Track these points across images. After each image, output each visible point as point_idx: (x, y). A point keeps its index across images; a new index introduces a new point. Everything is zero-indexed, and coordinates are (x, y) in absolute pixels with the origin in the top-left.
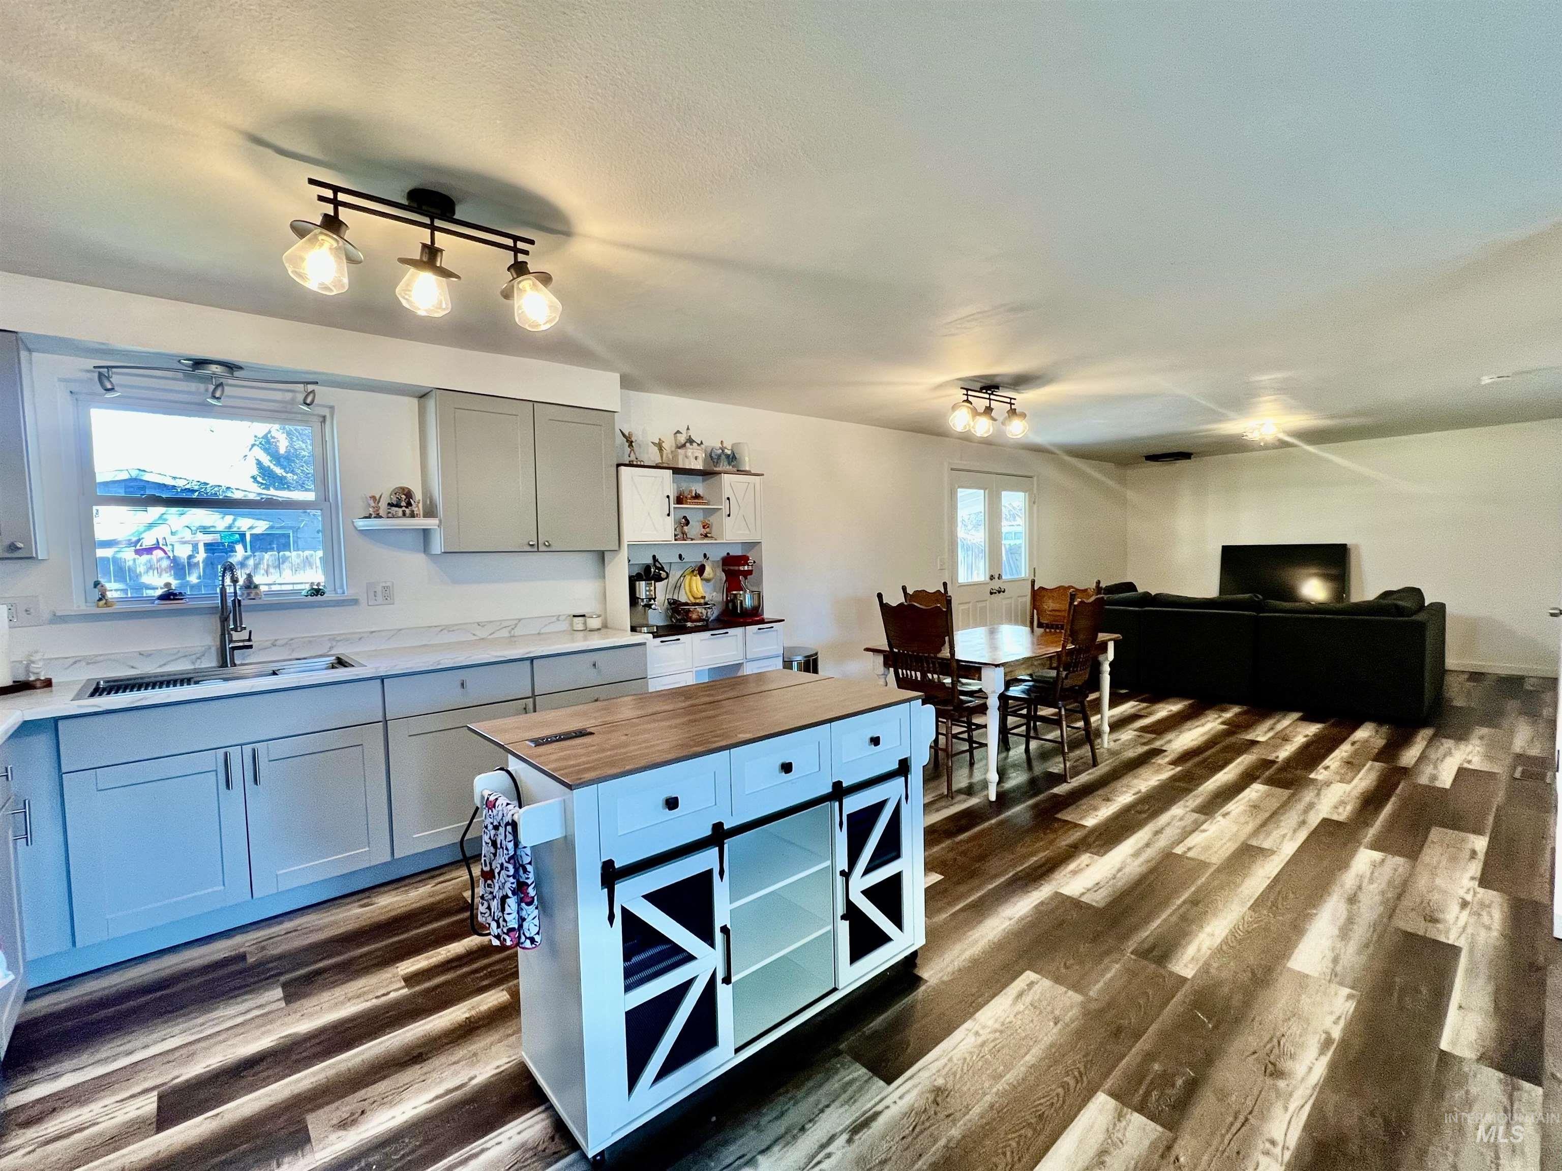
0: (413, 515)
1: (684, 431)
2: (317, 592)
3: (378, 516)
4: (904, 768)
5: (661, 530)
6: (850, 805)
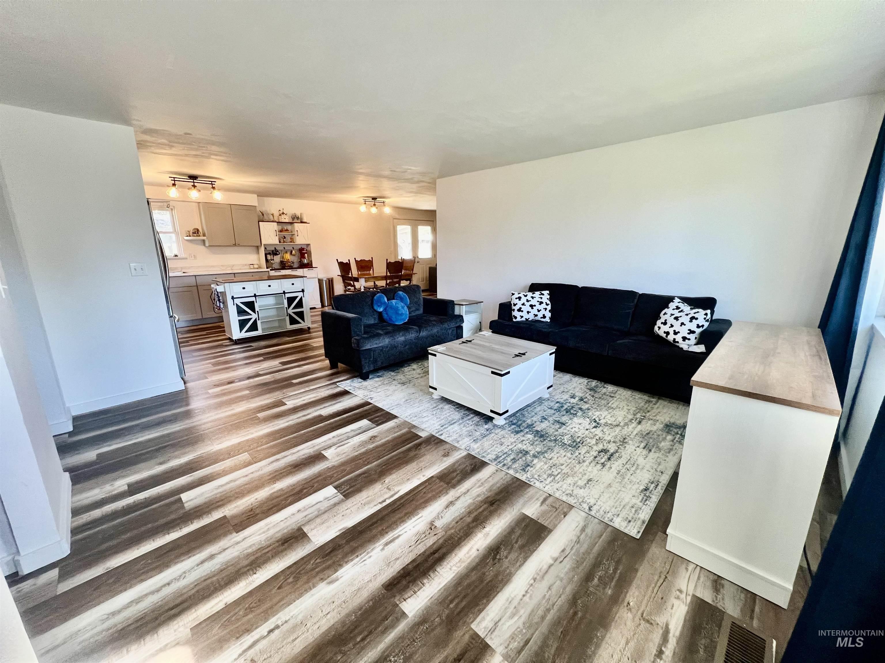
0: (199, 236)
1: (281, 210)
2: (177, 256)
3: (190, 236)
4: (303, 291)
5: (275, 240)
6: (287, 295)
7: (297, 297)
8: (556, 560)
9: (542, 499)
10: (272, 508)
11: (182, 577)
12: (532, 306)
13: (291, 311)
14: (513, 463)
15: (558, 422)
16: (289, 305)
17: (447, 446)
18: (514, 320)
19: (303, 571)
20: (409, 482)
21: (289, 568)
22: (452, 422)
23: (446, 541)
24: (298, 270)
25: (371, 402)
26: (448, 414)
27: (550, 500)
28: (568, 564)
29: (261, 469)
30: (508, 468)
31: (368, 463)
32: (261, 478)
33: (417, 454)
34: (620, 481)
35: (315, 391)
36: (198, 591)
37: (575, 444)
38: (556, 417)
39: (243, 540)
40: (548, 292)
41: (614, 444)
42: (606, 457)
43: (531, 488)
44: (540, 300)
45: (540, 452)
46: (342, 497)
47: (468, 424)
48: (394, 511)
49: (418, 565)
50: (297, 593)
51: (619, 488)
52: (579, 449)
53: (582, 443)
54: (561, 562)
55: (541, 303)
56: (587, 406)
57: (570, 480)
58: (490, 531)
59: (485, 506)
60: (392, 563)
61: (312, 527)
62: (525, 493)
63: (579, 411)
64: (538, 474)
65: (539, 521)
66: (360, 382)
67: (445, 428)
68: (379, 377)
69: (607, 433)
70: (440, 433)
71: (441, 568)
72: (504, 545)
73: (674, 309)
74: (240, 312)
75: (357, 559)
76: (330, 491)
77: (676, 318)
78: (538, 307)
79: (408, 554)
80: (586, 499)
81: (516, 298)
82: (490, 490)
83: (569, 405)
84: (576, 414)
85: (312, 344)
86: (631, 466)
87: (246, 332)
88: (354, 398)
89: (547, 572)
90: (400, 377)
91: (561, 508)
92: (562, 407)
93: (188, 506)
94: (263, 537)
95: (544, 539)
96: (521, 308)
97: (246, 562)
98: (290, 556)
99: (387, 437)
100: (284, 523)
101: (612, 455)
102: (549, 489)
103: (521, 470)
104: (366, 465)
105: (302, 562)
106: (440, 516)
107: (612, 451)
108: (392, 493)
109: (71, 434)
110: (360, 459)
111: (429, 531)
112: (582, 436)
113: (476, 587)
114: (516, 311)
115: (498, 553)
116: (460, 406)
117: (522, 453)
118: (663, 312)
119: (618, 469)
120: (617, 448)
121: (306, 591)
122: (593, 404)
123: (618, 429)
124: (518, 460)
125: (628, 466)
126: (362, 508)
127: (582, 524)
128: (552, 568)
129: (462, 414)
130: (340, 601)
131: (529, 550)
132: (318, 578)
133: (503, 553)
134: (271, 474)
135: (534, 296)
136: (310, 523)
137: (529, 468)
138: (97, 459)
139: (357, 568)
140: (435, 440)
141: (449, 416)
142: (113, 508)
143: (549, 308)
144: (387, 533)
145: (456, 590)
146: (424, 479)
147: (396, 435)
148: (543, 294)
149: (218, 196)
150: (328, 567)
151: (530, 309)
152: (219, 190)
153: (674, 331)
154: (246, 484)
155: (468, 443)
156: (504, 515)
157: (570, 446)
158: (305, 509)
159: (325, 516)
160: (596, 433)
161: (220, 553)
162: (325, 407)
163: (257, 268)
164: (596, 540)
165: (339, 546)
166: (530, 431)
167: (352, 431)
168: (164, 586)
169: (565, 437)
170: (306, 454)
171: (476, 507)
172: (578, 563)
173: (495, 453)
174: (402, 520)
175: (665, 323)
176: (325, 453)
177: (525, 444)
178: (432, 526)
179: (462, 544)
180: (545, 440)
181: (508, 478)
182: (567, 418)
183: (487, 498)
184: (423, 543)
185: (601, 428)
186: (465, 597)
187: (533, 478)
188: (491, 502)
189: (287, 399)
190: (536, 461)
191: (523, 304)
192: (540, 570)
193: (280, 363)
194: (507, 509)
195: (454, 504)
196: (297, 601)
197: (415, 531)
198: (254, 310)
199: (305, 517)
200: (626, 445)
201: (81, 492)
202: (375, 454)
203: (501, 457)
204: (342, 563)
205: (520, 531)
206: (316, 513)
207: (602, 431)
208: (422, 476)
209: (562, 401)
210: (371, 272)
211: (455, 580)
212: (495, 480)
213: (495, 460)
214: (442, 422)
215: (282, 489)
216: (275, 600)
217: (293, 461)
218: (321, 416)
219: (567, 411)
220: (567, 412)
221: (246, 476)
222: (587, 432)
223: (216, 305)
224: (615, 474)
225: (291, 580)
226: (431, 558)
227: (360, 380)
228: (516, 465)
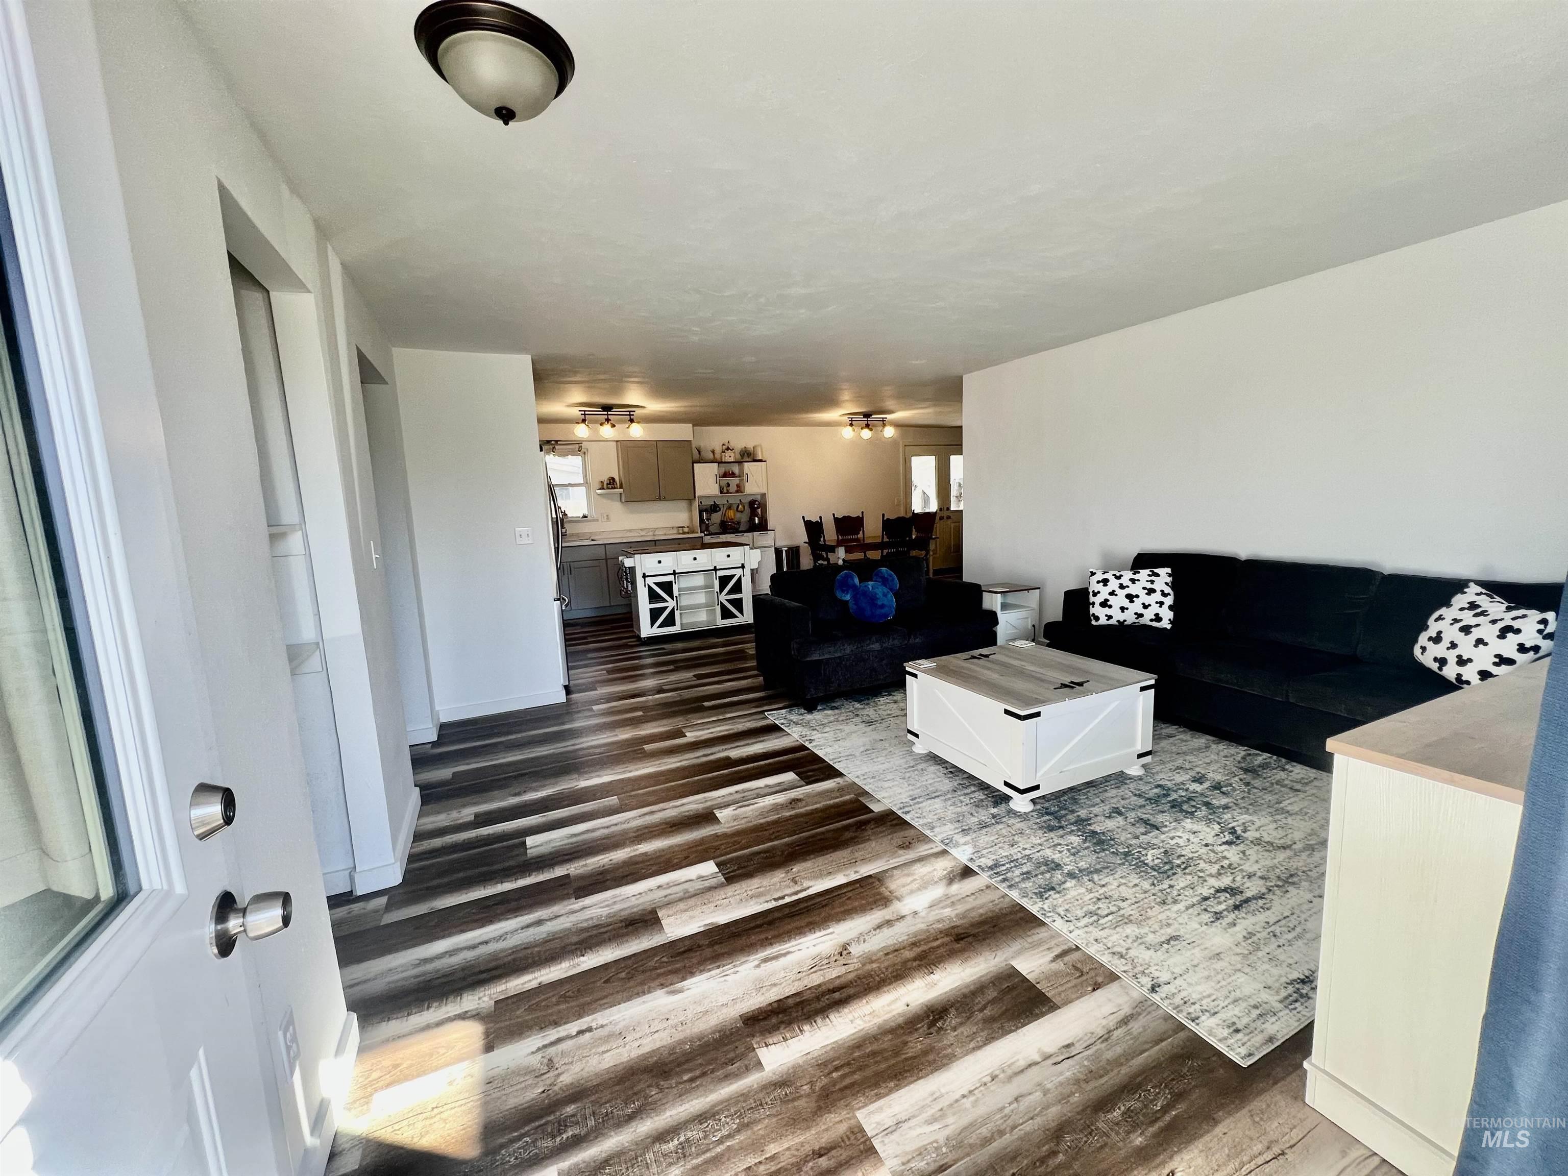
0: (615, 488)
1: (727, 444)
2: (585, 517)
3: (603, 489)
4: (743, 567)
5: (714, 490)
6: (720, 573)
7: (733, 576)
8: (1047, 1057)
9: (1057, 951)
10: (627, 876)
11: (503, 938)
12: (1130, 597)
13: (723, 598)
14: (1023, 879)
15: (1146, 822)
16: (722, 588)
17: (912, 832)
18: (1094, 623)
19: (641, 968)
20: (830, 877)
21: (625, 959)
22: (933, 795)
23: (859, 978)
24: (745, 534)
25: (809, 746)
26: (931, 781)
27: (1075, 956)
28: (1069, 1070)
29: (627, 821)
30: (1010, 887)
31: (776, 838)
32: (624, 832)
33: (856, 837)
34: (1246, 952)
35: (730, 722)
36: (514, 960)
37: (1167, 867)
38: (1147, 812)
39: (581, 909)
40: (1169, 570)
41: (1262, 882)
42: (1231, 902)
43: (1043, 929)
44: (1149, 586)
45: (1084, 870)
46: (723, 879)
47: (961, 802)
48: (791, 916)
49: (802, 1002)
50: (625, 994)
51: (1239, 966)
52: (1174, 877)
53: (1185, 868)
54: (1055, 1064)
55: (1151, 591)
56: (1224, 801)
57: (1131, 930)
58: (938, 981)
59: (946, 939)
60: (764, 989)
61: (671, 912)
62: (1029, 933)
63: (1204, 808)
64: (1067, 907)
65: (1038, 986)
66: (801, 714)
67: (919, 803)
68: (833, 708)
69: (1253, 858)
70: (907, 809)
71: (837, 1015)
72: (957, 1010)
73: (1462, 609)
74: (653, 596)
75: (718, 971)
76: (709, 868)
77: (1466, 630)
78: (1144, 598)
79: (793, 982)
80: (1152, 969)
81: (1098, 582)
82: (963, 916)
83: (1184, 794)
84: (1192, 813)
85: (747, 651)
86: (1285, 929)
87: (659, 627)
88: (785, 738)
89: (1022, 1071)
90: (869, 712)
91: (1092, 973)
92: (1167, 795)
93: (531, 853)
94: (605, 912)
95: (1038, 1017)
96: (1107, 600)
97: (575, 939)
98: (631, 944)
99: (816, 803)
100: (637, 899)
101: (1247, 901)
102: (1077, 937)
103: (1035, 894)
104: (772, 840)
105: (643, 956)
106: (862, 939)
107: (1249, 894)
108: (798, 888)
109: (434, 744)
110: (766, 830)
111: (837, 957)
112: (1191, 855)
113: (886, 1059)
114: (1097, 605)
115: (941, 1018)
116: (955, 771)
117: (1047, 865)
118: (1436, 615)
119: (1250, 930)
120: (1264, 890)
121: (638, 995)
122: (1243, 798)
123: (1281, 856)
124: (1036, 875)
125: (1277, 929)
126: (747, 900)
127: (1126, 1010)
128: (1034, 1069)
129: (956, 784)
130: (676, 1021)
131: (1002, 1027)
132: (657, 982)
133: (952, 1019)
134: (638, 830)
135: (1136, 577)
136: (669, 906)
137: (1052, 893)
138: (452, 779)
139: (713, 984)
140: (894, 820)
141: (930, 784)
142: (454, 839)
143: (1169, 601)
144: (771, 944)
145: (851, 1054)
146: (854, 877)
147: (831, 802)
148: (1157, 575)
149: (637, 432)
150: (675, 972)
151: (1126, 603)
152: (638, 422)
153: (1460, 657)
154: (604, 839)
155: (950, 833)
156: (973, 962)
157: (1155, 870)
158: (669, 886)
159: (692, 902)
160: (1226, 853)
161: (550, 919)
162: (738, 746)
163: (688, 533)
164: (1146, 1046)
165: (699, 946)
166: (1079, 830)
167: (767, 786)
168: (482, 943)
169: (1151, 853)
170: (691, 811)
171: (928, 937)
172: (1092, 1075)
173: (995, 858)
174: (800, 931)
175: (1437, 639)
176: (719, 814)
177: (1060, 852)
178: (844, 950)
179: (885, 989)
180: (1104, 850)
181: (1006, 903)
182: (1168, 818)
183: (953, 927)
184: (822, 972)
185: (1241, 847)
186: (860, 1069)
187: (1054, 911)
188: (957, 935)
189: (689, 729)
190: (1070, 883)
191: (1112, 593)
192: (1009, 1066)
193: (694, 676)
194: (983, 953)
195: (892, 926)
196: (622, 1005)
197: (814, 951)
198: (671, 595)
199: (665, 896)
200: (1290, 888)
201: (428, 814)
202: (789, 826)
203: (1003, 865)
204: (695, 970)
205: (995, 994)
206: (681, 894)
207: (1243, 852)
208: (852, 872)
209: (1169, 784)
210: (860, 535)
211: (854, 1040)
212: (979, 902)
213: (991, 868)
214: (916, 792)
215: (647, 853)
216: (597, 995)
217: (672, 817)
218: (728, 758)
219: (1175, 805)
220: (1173, 807)
221: (607, 827)
222: (1204, 850)
223: (623, 587)
224: (1240, 937)
225: (623, 975)
226: (827, 997)
227: (803, 711)
228: (1028, 884)
